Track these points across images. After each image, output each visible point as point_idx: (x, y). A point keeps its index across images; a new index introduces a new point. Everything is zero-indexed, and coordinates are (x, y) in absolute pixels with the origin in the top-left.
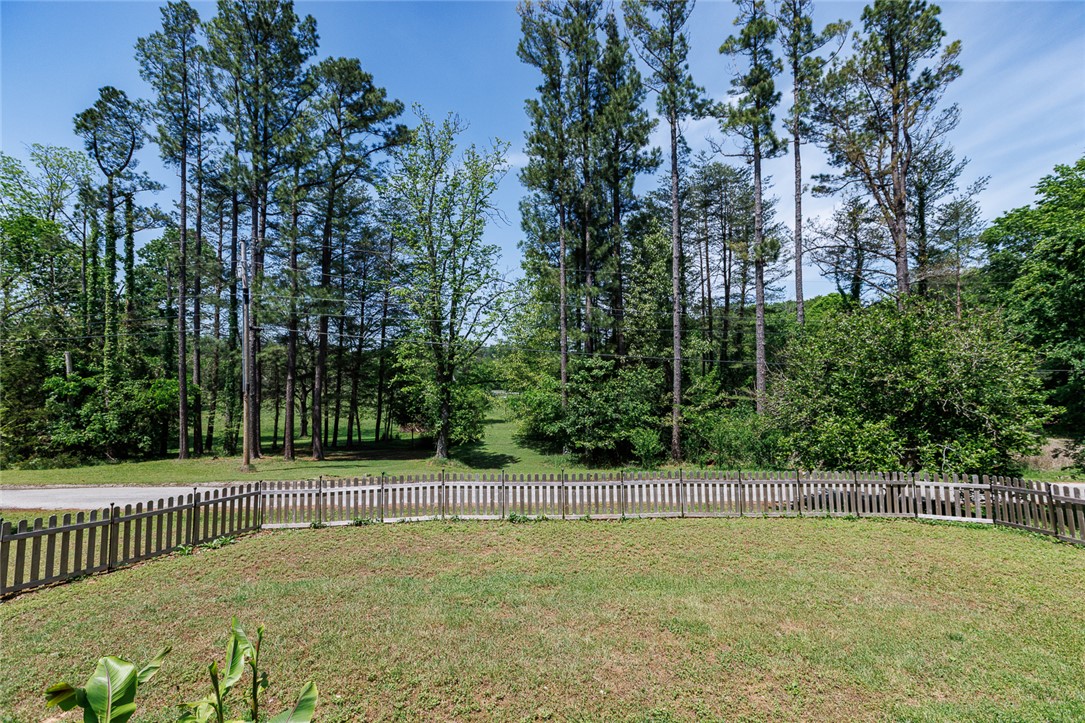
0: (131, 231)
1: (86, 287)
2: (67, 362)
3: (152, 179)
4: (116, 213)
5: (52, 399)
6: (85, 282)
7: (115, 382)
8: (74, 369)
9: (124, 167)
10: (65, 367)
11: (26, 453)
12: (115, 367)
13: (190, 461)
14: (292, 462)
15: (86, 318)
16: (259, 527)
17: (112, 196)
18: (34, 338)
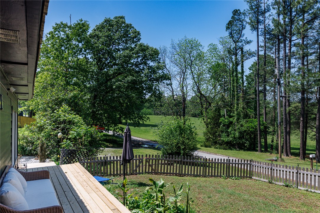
0: (243, 62)
1: (230, 85)
2: (225, 113)
3: (248, 40)
4: (238, 56)
5: (222, 125)
6: (230, 84)
7: (238, 119)
8: (227, 115)
9: (239, 38)
10: (225, 114)
11: (216, 143)
12: (238, 114)
13: (262, 153)
14: (303, 161)
15: (231, 96)
16: (251, 177)
17: (236, 50)
18: (217, 104)
